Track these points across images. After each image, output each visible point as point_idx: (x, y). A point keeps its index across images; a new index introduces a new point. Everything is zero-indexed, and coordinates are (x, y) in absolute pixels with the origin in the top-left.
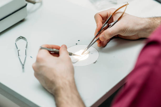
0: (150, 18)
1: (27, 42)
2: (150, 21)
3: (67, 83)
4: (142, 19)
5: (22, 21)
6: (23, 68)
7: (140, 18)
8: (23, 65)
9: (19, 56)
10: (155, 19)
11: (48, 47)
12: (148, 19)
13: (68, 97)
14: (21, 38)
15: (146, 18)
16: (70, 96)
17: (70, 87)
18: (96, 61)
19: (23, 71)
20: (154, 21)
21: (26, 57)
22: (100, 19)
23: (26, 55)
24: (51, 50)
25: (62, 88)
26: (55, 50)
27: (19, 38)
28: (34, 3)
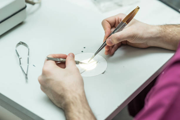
0: (161, 26)
1: (29, 49)
2: (161, 29)
3: (78, 97)
4: (153, 26)
5: (21, 24)
6: (27, 78)
7: (150, 25)
8: (26, 75)
9: (20, 64)
10: (166, 27)
11: (55, 57)
12: (159, 27)
13: (80, 112)
14: (21, 44)
15: (157, 26)
16: (81, 111)
17: (81, 101)
18: (105, 71)
19: (27, 82)
20: (165, 30)
21: (28, 66)
22: (108, 26)
23: (28, 63)
24: (58, 60)
25: (73, 103)
26: (62, 59)
27: (19, 44)
28: (33, 4)
